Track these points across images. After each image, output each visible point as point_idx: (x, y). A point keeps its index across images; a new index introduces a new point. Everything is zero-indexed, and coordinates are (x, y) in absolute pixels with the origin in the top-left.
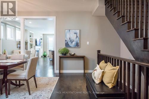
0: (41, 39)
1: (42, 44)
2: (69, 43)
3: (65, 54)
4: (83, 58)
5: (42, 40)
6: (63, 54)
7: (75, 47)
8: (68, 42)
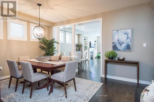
0: (95, 41)
1: (96, 45)
2: (117, 45)
3: (112, 58)
4: (136, 64)
5: (97, 42)
6: (109, 58)
7: (125, 50)
8: (115, 45)
